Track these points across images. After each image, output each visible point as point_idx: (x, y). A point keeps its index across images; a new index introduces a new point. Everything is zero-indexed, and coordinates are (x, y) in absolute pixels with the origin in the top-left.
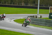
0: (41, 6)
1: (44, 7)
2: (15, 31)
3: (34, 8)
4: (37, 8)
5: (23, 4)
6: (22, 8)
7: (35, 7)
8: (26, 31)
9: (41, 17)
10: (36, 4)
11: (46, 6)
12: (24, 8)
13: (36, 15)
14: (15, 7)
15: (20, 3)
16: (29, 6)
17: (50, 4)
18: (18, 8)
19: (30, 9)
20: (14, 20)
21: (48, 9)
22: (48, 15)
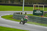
0: (25, 4)
1: (28, 5)
2: (2, 26)
3: (19, 6)
4: (22, 6)
5: (10, 2)
6: (9, 5)
7: (21, 5)
8: (12, 26)
9: (26, 13)
10: (21, 2)
11: (30, 4)
12: (10, 5)
13: (21, 12)
14: (2, 5)
15: (7, 1)
16: (15, 4)
17: (34, 2)
18: (5, 5)
19: (16, 6)
20: (2, 17)
21: (32, 6)
22: (33, 12)
